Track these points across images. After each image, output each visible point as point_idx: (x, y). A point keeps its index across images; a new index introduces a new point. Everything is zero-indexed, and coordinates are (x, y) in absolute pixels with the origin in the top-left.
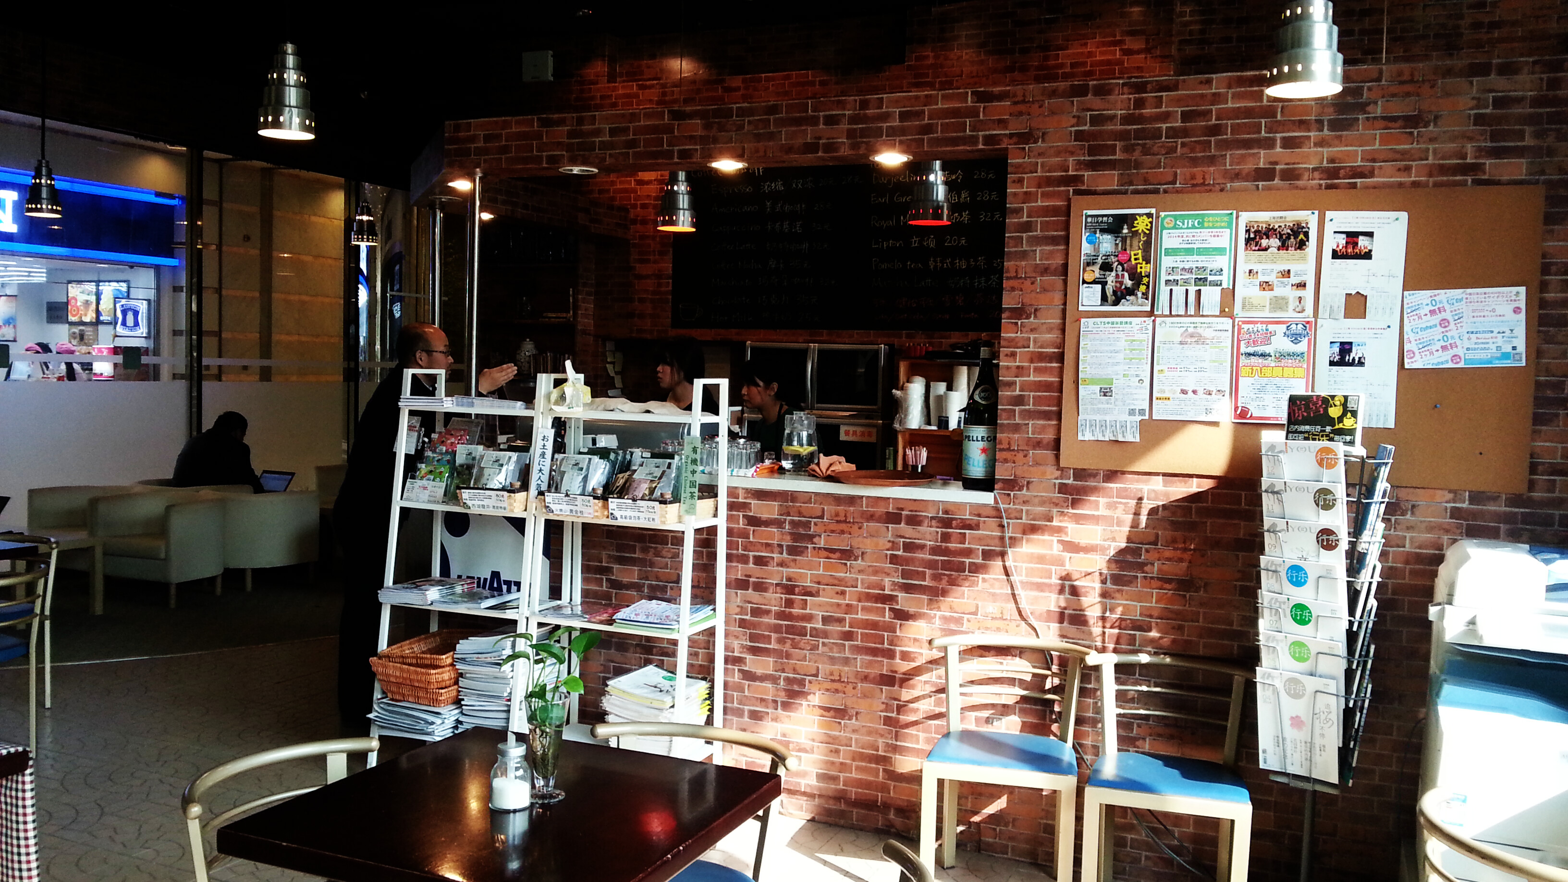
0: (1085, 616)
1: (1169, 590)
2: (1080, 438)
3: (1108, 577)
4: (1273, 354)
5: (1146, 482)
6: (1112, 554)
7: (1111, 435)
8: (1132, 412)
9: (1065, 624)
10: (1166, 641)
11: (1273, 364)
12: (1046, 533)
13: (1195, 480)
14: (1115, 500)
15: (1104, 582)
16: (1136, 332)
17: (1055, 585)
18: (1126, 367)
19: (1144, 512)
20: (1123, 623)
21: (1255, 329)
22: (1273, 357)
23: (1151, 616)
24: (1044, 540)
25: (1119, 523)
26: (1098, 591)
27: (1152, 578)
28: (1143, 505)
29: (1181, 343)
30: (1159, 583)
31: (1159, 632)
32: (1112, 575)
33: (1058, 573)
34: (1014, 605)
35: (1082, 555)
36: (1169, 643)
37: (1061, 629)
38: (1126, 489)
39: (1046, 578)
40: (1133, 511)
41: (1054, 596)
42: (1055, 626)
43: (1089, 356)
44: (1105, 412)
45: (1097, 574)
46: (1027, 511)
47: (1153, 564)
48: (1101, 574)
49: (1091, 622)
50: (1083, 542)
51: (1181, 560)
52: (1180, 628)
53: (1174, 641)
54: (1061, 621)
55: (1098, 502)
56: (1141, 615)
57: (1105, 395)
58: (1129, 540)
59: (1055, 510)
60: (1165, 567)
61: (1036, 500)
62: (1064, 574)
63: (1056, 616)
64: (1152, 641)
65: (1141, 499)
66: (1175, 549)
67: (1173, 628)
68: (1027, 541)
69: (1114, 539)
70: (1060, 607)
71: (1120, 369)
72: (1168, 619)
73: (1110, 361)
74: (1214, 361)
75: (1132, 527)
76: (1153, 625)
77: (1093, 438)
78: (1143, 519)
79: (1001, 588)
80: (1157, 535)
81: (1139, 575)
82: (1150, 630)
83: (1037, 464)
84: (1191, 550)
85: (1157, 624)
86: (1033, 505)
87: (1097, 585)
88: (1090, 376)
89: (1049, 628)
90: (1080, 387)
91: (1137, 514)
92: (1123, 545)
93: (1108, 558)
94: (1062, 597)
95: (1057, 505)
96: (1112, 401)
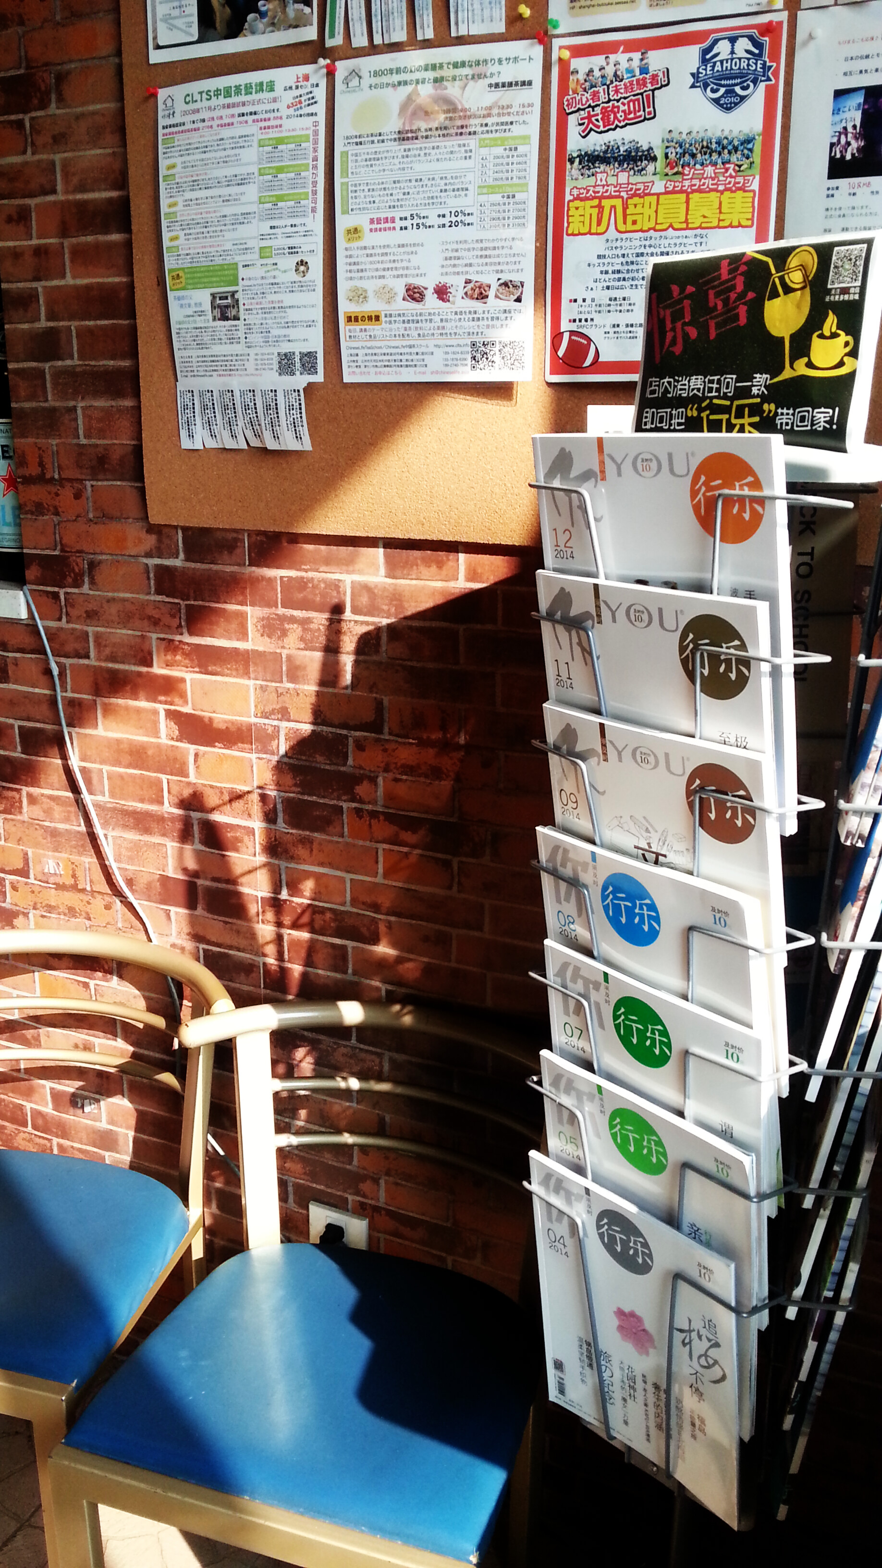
0: (239, 895)
1: (414, 847)
2: (186, 444)
3: (279, 807)
4: (659, 153)
5: (348, 564)
6: (282, 750)
7: (249, 434)
8: (286, 364)
9: (200, 911)
10: (411, 969)
11: (659, 186)
12: (142, 694)
13: (462, 556)
14: (281, 611)
15: (270, 817)
16: (284, 112)
17: (173, 819)
18: (265, 228)
19: (349, 644)
20: (319, 921)
21: (610, 71)
22: (660, 163)
23: (376, 907)
24: (138, 711)
25: (295, 673)
26: (259, 838)
27: (373, 814)
28: (345, 626)
29: (403, 137)
30: (390, 830)
31: (394, 945)
32: (287, 802)
33: (175, 789)
34: (95, 860)
35: (218, 750)
36: (417, 974)
37: (193, 921)
38: (302, 584)
39: (152, 801)
40: (322, 640)
41: (171, 846)
42: (179, 912)
43: (180, 200)
44: (227, 365)
45: (255, 797)
46: (98, 637)
47: (373, 780)
48: (263, 798)
49: (253, 909)
50: (222, 717)
51: (436, 773)
52: (441, 941)
53: (428, 970)
54: (191, 903)
55: (243, 616)
56: (354, 902)
57: (224, 318)
58: (318, 716)
59: (154, 636)
60: (402, 790)
61: (113, 609)
62: (187, 793)
63: (180, 892)
64: (381, 966)
65: (337, 610)
66: (423, 743)
67: (426, 939)
68: (108, 710)
69: (284, 714)
70: (185, 870)
71: (251, 232)
72: (412, 917)
73: (227, 211)
74: (492, 190)
75: (322, 683)
76: (382, 928)
77: (211, 444)
78: (347, 661)
79: (67, 820)
80: (379, 706)
81: (345, 805)
82: (375, 941)
83: (105, 516)
84: (458, 747)
85: (390, 925)
86: (108, 624)
87: (257, 825)
88: (185, 263)
89: (169, 917)
90: (171, 295)
91: (332, 649)
92: (306, 728)
93: (275, 758)
94: (188, 847)
95: (155, 623)
96: (241, 334)
